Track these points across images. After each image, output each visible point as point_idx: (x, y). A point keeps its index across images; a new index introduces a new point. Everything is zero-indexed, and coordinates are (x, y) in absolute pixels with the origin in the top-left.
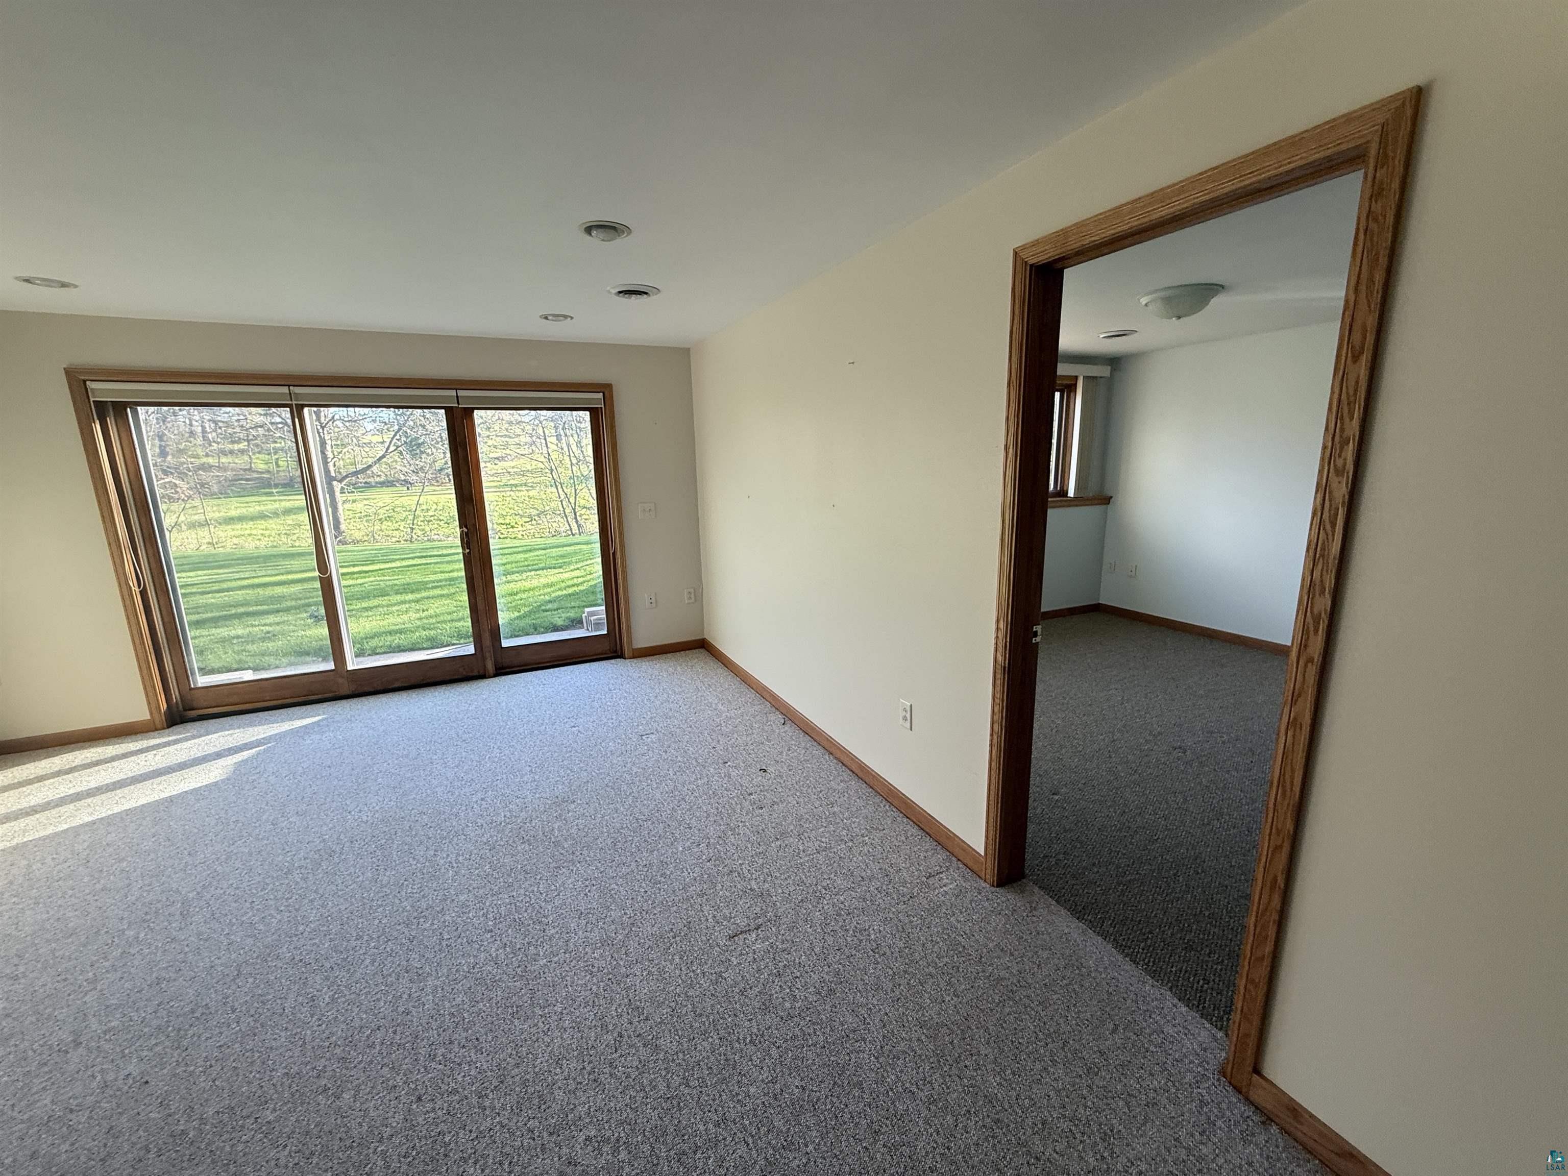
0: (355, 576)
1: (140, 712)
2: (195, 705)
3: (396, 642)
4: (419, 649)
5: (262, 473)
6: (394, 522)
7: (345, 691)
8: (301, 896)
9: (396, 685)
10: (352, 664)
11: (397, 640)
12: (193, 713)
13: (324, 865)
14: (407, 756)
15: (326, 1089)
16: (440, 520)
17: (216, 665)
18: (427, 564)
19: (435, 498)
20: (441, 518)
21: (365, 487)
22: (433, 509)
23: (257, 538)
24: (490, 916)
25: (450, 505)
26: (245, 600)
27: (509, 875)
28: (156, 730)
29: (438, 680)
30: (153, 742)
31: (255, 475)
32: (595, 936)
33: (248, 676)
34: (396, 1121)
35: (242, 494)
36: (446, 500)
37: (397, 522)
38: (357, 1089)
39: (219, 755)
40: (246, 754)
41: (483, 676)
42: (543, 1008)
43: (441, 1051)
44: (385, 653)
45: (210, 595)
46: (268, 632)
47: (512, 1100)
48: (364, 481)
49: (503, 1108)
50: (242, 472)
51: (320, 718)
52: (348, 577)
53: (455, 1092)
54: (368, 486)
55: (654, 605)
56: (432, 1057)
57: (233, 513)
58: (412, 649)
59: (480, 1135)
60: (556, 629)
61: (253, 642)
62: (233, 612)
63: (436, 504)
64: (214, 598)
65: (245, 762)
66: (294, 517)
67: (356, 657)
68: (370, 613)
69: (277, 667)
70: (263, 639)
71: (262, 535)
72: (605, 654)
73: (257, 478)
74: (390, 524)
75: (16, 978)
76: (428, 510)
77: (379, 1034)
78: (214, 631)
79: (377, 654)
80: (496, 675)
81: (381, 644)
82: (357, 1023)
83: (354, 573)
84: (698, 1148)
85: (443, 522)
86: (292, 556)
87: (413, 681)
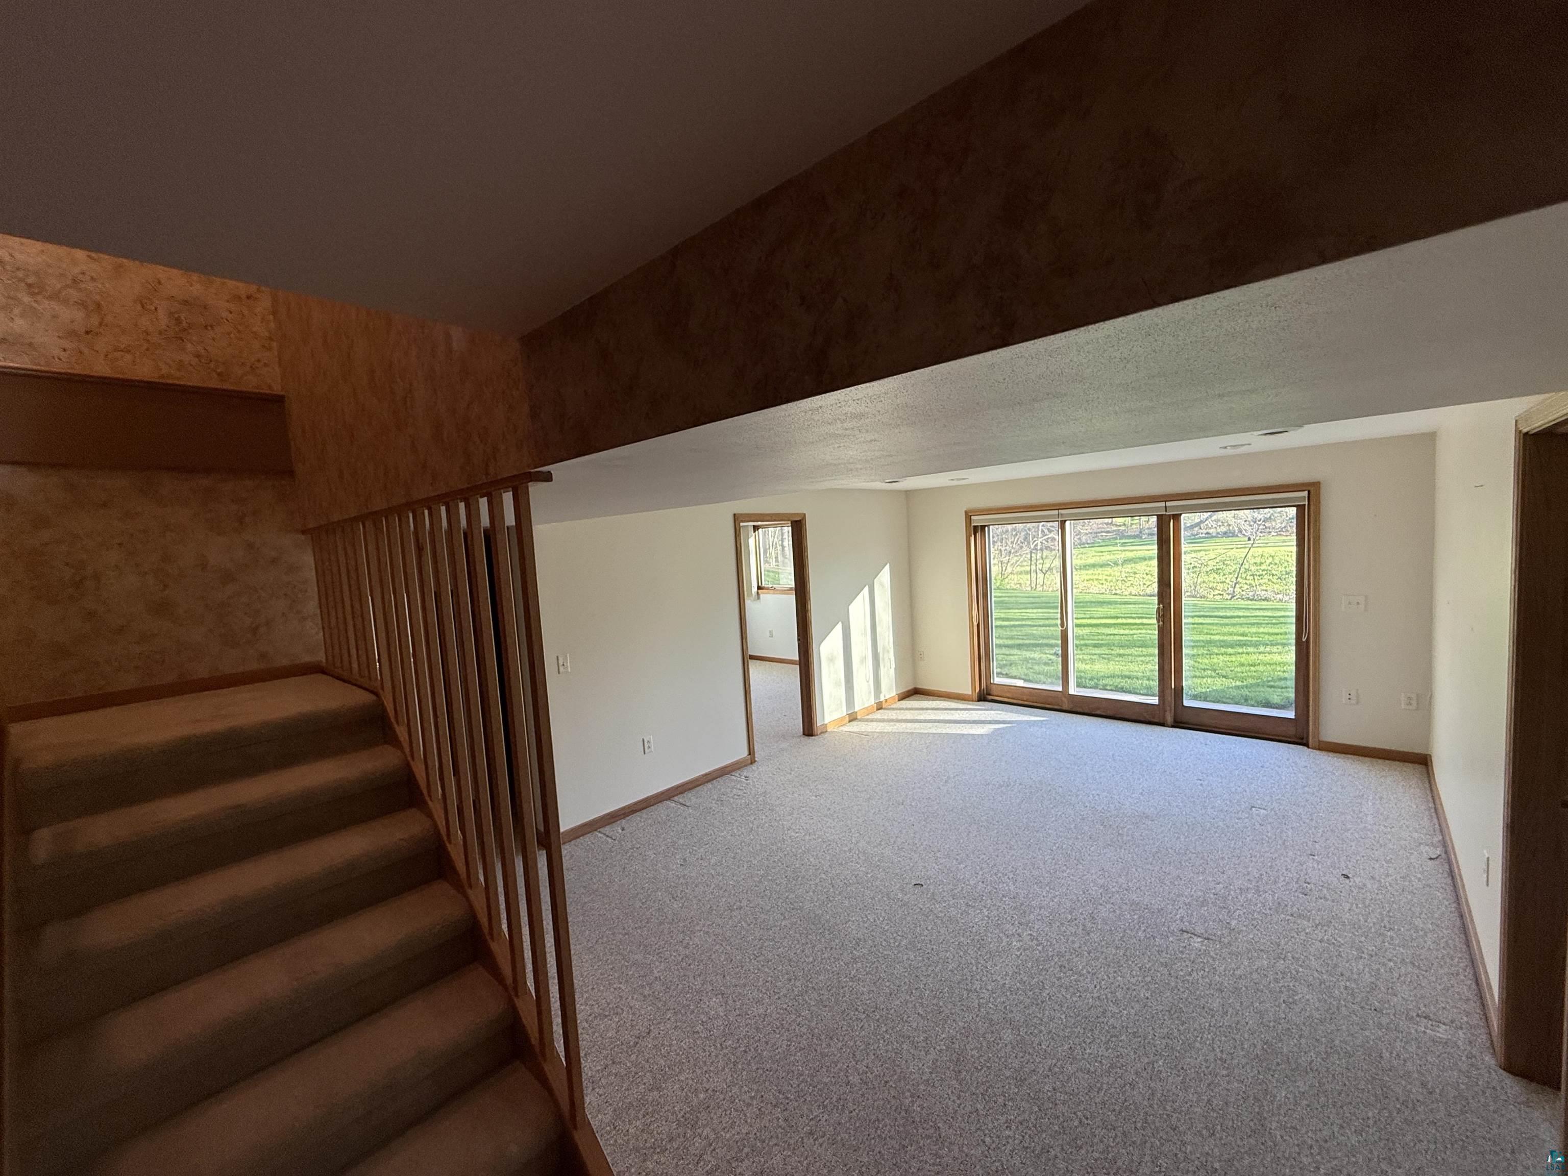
0: (1132, 627)
1: (968, 691)
2: (991, 693)
3: (1122, 684)
4: (1137, 693)
5: (1120, 526)
6: (1222, 574)
7: (1065, 707)
8: (987, 796)
9: (1098, 712)
10: (1073, 690)
11: (1123, 683)
12: (990, 697)
13: (1003, 788)
14: (1075, 756)
15: (957, 859)
16: (1273, 575)
17: (1014, 674)
18: (1201, 624)
19: (1271, 551)
20: (1274, 572)
21: (1205, 538)
22: (1267, 563)
23: (1101, 582)
24: (1057, 845)
25: (1289, 559)
26: (1052, 635)
27: (1081, 835)
28: (973, 701)
29: (1126, 717)
30: (969, 707)
31: (1114, 528)
32: (1101, 882)
33: (1020, 683)
34: (972, 882)
35: (1102, 544)
36: (1286, 554)
37: (1224, 575)
38: (966, 866)
39: (990, 722)
40: (1001, 726)
41: (1162, 724)
42: (1050, 889)
43: (1000, 875)
44: (1112, 690)
45: (1035, 628)
46: (1050, 660)
47: (1014, 905)
48: (1205, 532)
49: (1009, 904)
50: (1105, 526)
51: (1045, 719)
52: (1127, 627)
53: (996, 889)
54: (1209, 536)
55: (1353, 702)
56: (996, 874)
57: (1091, 561)
58: (1130, 692)
59: (995, 905)
60: (1268, 705)
61: (1039, 664)
62: (1040, 642)
63: (1273, 557)
64: (1037, 630)
65: (999, 729)
66: (1133, 565)
67: (1077, 686)
68: (1121, 659)
69: (1044, 683)
70: (1046, 664)
71: (1106, 580)
72: (1290, 737)
73: (1115, 531)
74: (1216, 576)
75: (896, 776)
76: (1261, 563)
77: (984, 856)
78: (1024, 653)
79: (1106, 690)
80: (1173, 726)
81: (1111, 683)
82: (979, 848)
83: (1135, 624)
84: (1072, 970)
85: (1275, 577)
86: (1102, 603)
87: (1109, 713)
